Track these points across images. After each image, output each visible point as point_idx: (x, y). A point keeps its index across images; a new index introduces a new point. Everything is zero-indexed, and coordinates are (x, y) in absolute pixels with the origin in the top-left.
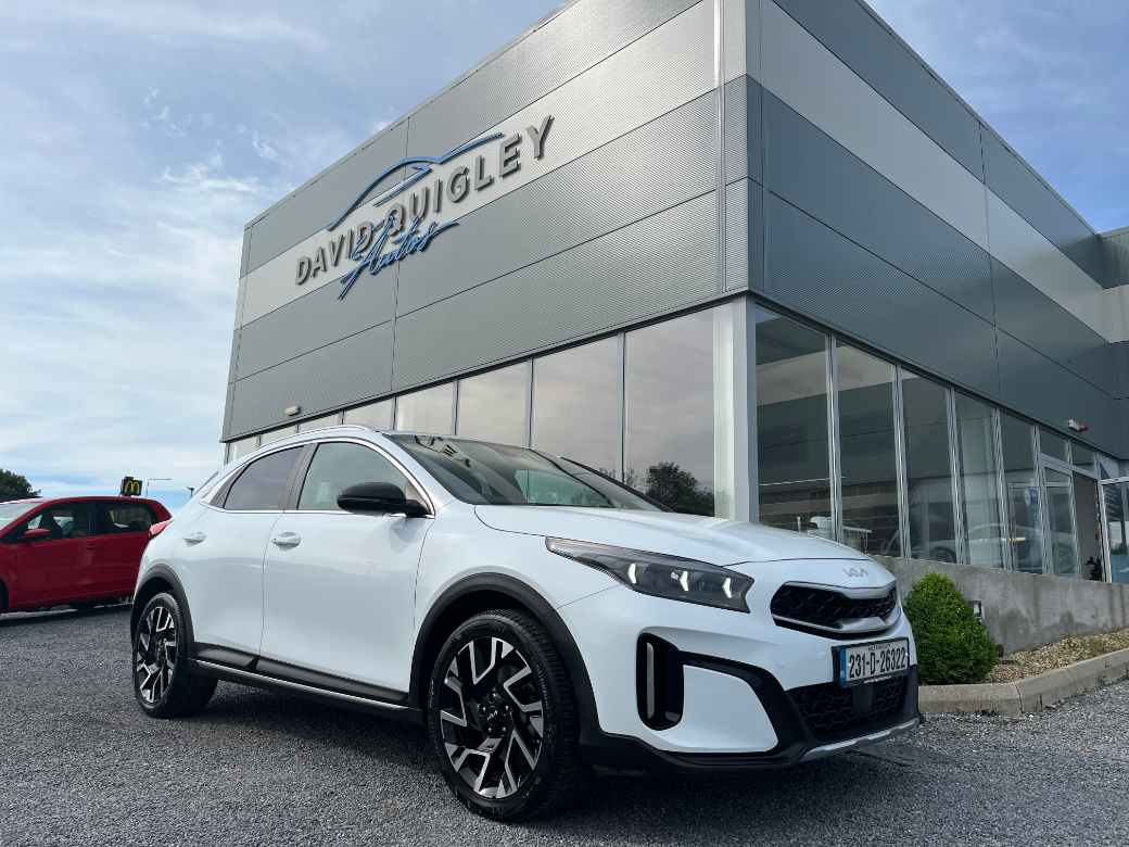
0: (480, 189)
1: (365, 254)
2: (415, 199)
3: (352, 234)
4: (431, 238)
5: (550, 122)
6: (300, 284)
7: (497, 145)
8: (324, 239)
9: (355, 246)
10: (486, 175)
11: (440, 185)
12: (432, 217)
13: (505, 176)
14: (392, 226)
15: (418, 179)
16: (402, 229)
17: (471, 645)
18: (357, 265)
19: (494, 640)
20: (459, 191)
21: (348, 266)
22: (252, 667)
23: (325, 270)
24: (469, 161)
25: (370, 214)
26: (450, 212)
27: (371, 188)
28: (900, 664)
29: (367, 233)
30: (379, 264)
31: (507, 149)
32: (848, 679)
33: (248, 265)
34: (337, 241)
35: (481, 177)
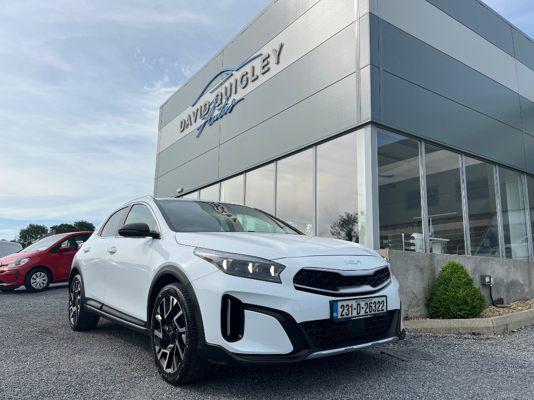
0: (253, 81)
1: (206, 116)
2: (226, 89)
3: (201, 107)
4: (233, 106)
5: (282, 46)
6: (182, 131)
7: (259, 60)
8: (190, 110)
9: (203, 112)
10: (255, 74)
11: (236, 81)
12: (234, 96)
13: (263, 74)
14: (217, 102)
15: (227, 79)
16: (221, 103)
17: (164, 299)
18: (204, 121)
19: (171, 297)
20: (244, 83)
21: (200, 122)
22: (101, 309)
23: (191, 125)
24: (248, 68)
25: (209, 97)
26: (241, 93)
27: (209, 85)
28: (380, 309)
29: (207, 106)
30: (212, 121)
31: (264, 61)
32: (339, 317)
33: (162, 125)
34: (195, 111)
35: (253, 75)
